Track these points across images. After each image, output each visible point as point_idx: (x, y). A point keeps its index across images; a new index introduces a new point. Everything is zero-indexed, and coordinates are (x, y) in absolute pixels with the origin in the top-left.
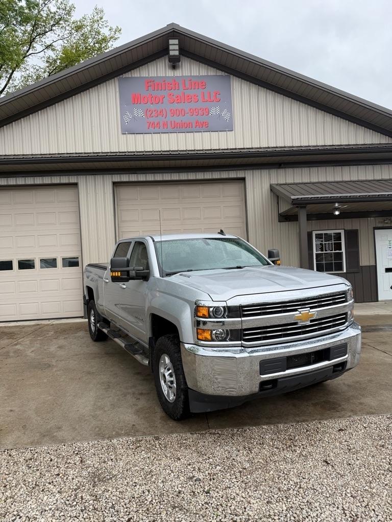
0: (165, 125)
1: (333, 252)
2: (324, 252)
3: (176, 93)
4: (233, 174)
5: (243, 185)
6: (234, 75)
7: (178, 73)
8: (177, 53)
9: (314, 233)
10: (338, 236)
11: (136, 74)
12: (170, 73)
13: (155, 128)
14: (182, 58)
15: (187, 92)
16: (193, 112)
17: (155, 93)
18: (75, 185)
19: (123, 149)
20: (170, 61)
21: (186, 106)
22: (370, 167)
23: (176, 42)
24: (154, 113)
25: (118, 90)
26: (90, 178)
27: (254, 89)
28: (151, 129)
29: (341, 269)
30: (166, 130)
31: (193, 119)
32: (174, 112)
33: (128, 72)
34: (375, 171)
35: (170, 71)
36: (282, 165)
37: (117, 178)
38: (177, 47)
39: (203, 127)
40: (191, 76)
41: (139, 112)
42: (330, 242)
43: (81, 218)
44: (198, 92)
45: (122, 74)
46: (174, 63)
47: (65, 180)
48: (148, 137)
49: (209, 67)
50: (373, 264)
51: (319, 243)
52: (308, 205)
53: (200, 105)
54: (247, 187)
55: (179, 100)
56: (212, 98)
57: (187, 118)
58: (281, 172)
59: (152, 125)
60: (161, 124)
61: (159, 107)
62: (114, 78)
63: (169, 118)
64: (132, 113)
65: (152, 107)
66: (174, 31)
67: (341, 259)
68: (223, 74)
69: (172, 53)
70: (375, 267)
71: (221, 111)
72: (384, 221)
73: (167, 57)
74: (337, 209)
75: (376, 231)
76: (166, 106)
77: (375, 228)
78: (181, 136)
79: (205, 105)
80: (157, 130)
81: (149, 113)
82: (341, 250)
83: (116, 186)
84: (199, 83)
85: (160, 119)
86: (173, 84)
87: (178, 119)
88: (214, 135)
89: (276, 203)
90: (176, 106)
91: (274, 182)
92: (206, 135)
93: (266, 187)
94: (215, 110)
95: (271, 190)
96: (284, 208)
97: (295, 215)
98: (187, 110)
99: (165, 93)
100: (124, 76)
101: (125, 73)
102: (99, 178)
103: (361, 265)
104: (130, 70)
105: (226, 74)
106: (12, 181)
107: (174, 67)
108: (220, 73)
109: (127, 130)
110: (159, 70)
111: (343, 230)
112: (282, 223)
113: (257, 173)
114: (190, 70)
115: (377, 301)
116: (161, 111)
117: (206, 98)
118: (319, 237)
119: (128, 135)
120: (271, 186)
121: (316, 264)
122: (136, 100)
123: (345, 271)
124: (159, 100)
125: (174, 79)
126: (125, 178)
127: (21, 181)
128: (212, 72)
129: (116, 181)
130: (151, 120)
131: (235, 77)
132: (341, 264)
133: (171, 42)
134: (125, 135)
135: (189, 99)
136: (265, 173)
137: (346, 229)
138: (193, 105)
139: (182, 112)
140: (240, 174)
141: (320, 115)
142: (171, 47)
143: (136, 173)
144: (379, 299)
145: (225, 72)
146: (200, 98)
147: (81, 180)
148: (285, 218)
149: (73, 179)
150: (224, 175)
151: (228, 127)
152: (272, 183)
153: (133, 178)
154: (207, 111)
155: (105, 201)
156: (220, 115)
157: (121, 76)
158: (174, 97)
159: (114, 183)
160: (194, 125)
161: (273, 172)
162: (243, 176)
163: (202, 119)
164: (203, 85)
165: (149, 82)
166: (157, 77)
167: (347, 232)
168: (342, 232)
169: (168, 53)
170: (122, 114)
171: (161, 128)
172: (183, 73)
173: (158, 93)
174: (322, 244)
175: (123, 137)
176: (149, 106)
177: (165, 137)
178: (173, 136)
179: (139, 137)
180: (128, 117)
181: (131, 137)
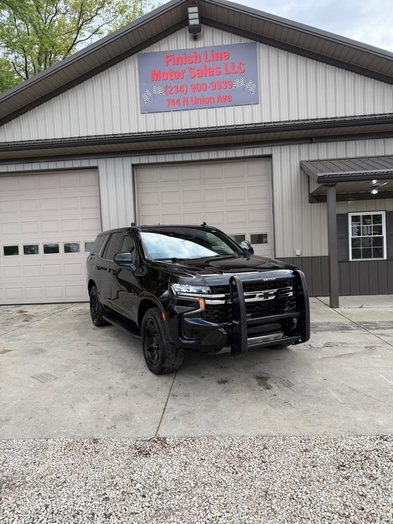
0: (185, 101)
1: (372, 236)
2: (362, 236)
3: (197, 66)
4: (258, 152)
5: (270, 163)
6: (260, 42)
7: (200, 44)
8: (197, 22)
9: (350, 215)
10: (378, 219)
11: (156, 48)
12: (191, 45)
13: (174, 105)
14: (204, 27)
15: (209, 65)
16: (214, 86)
17: (175, 68)
18: (96, 168)
19: (142, 129)
20: (190, 32)
21: (208, 80)
23: (195, 9)
24: (174, 90)
25: (137, 68)
26: (110, 161)
27: (283, 55)
28: (171, 107)
29: (382, 256)
30: (185, 107)
31: (215, 94)
32: (195, 88)
33: (147, 47)
35: (191, 42)
36: (314, 139)
37: (136, 160)
38: (197, 16)
39: (226, 101)
40: (214, 47)
41: (158, 90)
42: (369, 226)
43: (102, 203)
44: (221, 64)
45: (141, 50)
46: (195, 34)
47: (85, 163)
48: (168, 115)
49: (233, 35)
51: (356, 226)
52: (337, 183)
53: (223, 77)
54: (274, 165)
55: (200, 73)
56: (236, 69)
57: (209, 93)
58: (313, 147)
59: (172, 102)
60: (181, 101)
61: (178, 83)
62: (133, 55)
63: (190, 94)
64: (151, 91)
65: (172, 83)
67: (381, 244)
68: (248, 41)
69: (191, 22)
71: (246, 83)
73: (187, 27)
74: (374, 187)
76: (187, 81)
78: (203, 112)
79: (227, 78)
80: (177, 107)
81: (168, 90)
82: (381, 234)
83: (136, 169)
84: (220, 54)
85: (181, 96)
86: (195, 56)
87: (199, 94)
88: (238, 109)
89: (307, 180)
90: (197, 80)
91: (304, 158)
92: (229, 110)
93: (296, 164)
94: (239, 83)
95: (301, 168)
96: (314, 187)
97: (323, 195)
98: (209, 84)
99: (185, 67)
100: (144, 51)
101: (144, 48)
102: (119, 161)
104: (149, 45)
105: (252, 41)
106: (36, 166)
107: (195, 38)
108: (245, 41)
109: (146, 109)
110: (179, 43)
111: (385, 212)
112: (313, 204)
113: (286, 149)
114: (213, 39)
116: (182, 87)
117: (229, 69)
118: (355, 219)
119: (148, 114)
120: (301, 163)
121: (352, 249)
122: (156, 76)
123: (385, 258)
124: (179, 75)
125: (195, 51)
126: (144, 160)
127: (44, 166)
128: (236, 40)
129: (135, 163)
130: (171, 97)
131: (261, 44)
132: (382, 249)
133: (190, 10)
134: (144, 114)
135: (211, 72)
136: (295, 149)
137: (388, 210)
138: (216, 78)
139: (203, 87)
140: (266, 151)
141: (360, 80)
142: (191, 16)
143: (155, 155)
145: (251, 39)
146: (222, 70)
147: (101, 163)
148: (317, 198)
149: (93, 163)
150: (249, 152)
151: (254, 100)
152: (302, 159)
153: (152, 159)
154: (230, 84)
155: (124, 185)
156: (244, 87)
157: (140, 52)
158: (195, 71)
159: (133, 166)
160: (216, 100)
161: (304, 148)
162: (270, 153)
163: (224, 93)
164: (226, 55)
165: (170, 57)
166: (178, 50)
167: (388, 214)
168: (383, 214)
169: (188, 24)
170: (142, 92)
171: (182, 105)
172: (204, 44)
173: (179, 68)
174: (359, 228)
175: (142, 117)
176: (170, 83)
177: (185, 114)
178: (194, 113)
179: (159, 116)
180: (147, 95)
181: (150, 116)
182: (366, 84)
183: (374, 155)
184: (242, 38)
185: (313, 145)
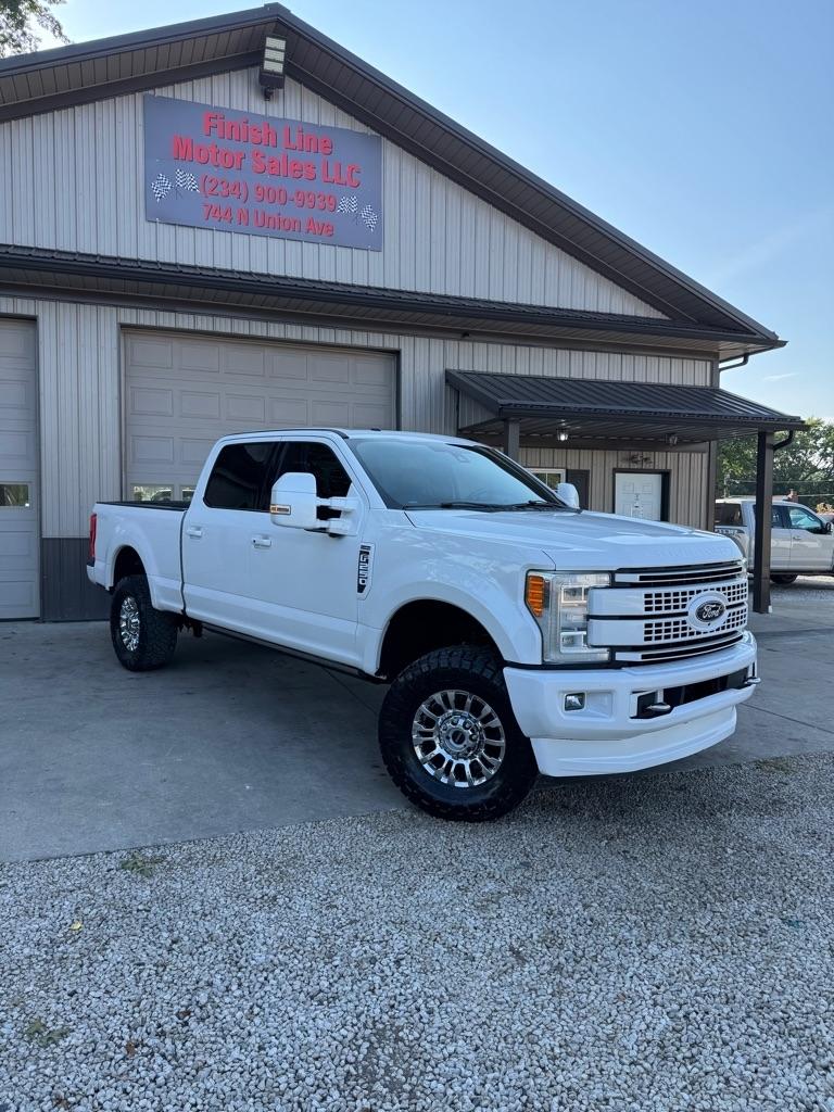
0: (243, 216)
3: (269, 151)
4: (377, 340)
5: (393, 364)
6: (389, 139)
7: (274, 110)
8: (279, 68)
11: (183, 92)
12: (258, 107)
13: (219, 218)
14: (288, 81)
15: (293, 155)
16: (303, 199)
17: (224, 145)
18: (33, 320)
19: (147, 254)
20: (260, 82)
21: (291, 185)
23: (281, 44)
24: (219, 188)
25: (140, 121)
26: (68, 310)
27: (425, 174)
28: (212, 222)
30: (244, 228)
31: (302, 215)
32: (264, 194)
33: (166, 85)
34: (624, 365)
35: (258, 101)
36: (469, 336)
37: (129, 316)
38: (280, 56)
39: (324, 233)
40: (303, 123)
41: (188, 180)
44: (317, 159)
45: (153, 88)
46: (269, 89)
47: (4, 305)
48: (204, 236)
49: (340, 112)
53: (317, 187)
54: (403, 368)
55: (274, 168)
56: (344, 178)
57: (290, 211)
58: (466, 346)
59: (212, 211)
60: (235, 214)
61: (233, 176)
62: (133, 92)
63: (254, 205)
64: (172, 178)
65: (216, 173)
66: (278, 21)
68: (368, 131)
69: (268, 66)
71: (361, 207)
72: (633, 458)
73: (258, 68)
74: (563, 430)
75: (617, 475)
76: (248, 176)
77: (616, 470)
78: (277, 245)
79: (326, 189)
80: (225, 224)
81: (209, 186)
84: (321, 141)
85: (234, 202)
86: (266, 132)
87: (272, 209)
88: (344, 254)
89: (454, 404)
90: (266, 180)
92: (327, 251)
93: (438, 369)
94: (347, 204)
95: (447, 381)
96: (472, 419)
98: (291, 193)
99: (248, 148)
100: (158, 92)
101: (160, 86)
102: (88, 312)
105: (374, 133)
107: (267, 96)
108: (360, 128)
109: (159, 213)
110: (231, 94)
111: (565, 469)
114: (300, 108)
116: (237, 186)
117: (332, 174)
119: (161, 225)
120: (447, 372)
122: (184, 151)
124: (234, 162)
125: (267, 122)
126: (147, 318)
128: (345, 122)
129: (128, 322)
130: (212, 200)
131: (390, 143)
133: (270, 42)
134: (153, 225)
135: (296, 170)
136: (437, 346)
137: (569, 467)
138: (304, 185)
139: (279, 196)
140: (391, 342)
142: (268, 54)
143: (175, 312)
145: (371, 128)
146: (319, 172)
147: (45, 311)
149: (25, 307)
151: (373, 243)
152: (452, 366)
154: (334, 205)
155: (100, 365)
156: (357, 215)
157: (151, 92)
158: (265, 161)
159: (124, 327)
160: (304, 228)
161: (453, 346)
162: (396, 347)
163: (322, 217)
164: (327, 147)
165: (214, 118)
166: (230, 110)
167: (569, 473)
168: (562, 472)
169: (261, 63)
170: (150, 175)
171: (235, 221)
172: (285, 112)
173: (232, 146)
175: (149, 230)
176: (211, 171)
177: (240, 240)
178: (258, 242)
179: (185, 233)
180: (162, 187)
181: (166, 231)
184: (357, 122)
185: (466, 343)
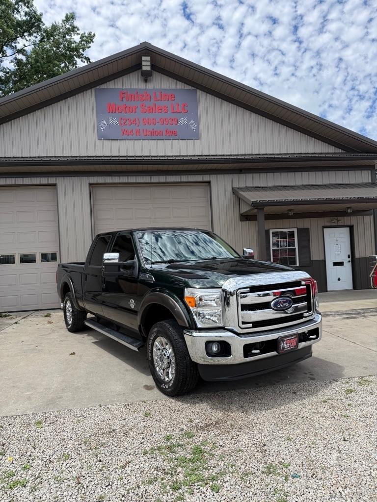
0: (138, 132)
1: (288, 248)
2: (280, 248)
3: (147, 104)
4: (199, 178)
5: (208, 187)
6: (200, 90)
7: (149, 86)
8: (149, 68)
9: (271, 231)
10: (291, 235)
11: (111, 85)
12: (142, 86)
13: (127, 135)
14: (154, 73)
15: (158, 103)
16: (163, 121)
17: (129, 104)
18: (54, 185)
19: (99, 153)
20: (142, 75)
21: (157, 116)
22: (320, 173)
23: (148, 58)
24: (128, 121)
25: (94, 99)
26: (68, 180)
27: (218, 102)
28: (125, 136)
29: (295, 263)
30: (138, 137)
31: (163, 128)
32: (146, 122)
33: (104, 83)
34: (324, 176)
35: (142, 84)
36: (243, 171)
37: (93, 180)
38: (149, 63)
39: (172, 135)
40: (161, 89)
41: (114, 120)
42: (285, 240)
43: (60, 216)
44: (168, 104)
45: (98, 85)
46: (146, 77)
47: (44, 181)
48: (122, 143)
49: (178, 82)
50: (322, 258)
51: (275, 240)
52: (266, 207)
53: (170, 115)
54: (212, 189)
55: (150, 110)
56: (181, 110)
57: (158, 127)
58: (242, 177)
59: (125, 132)
60: (134, 132)
61: (132, 116)
62: (91, 88)
63: (142, 127)
64: (108, 121)
65: (127, 116)
66: (146, 49)
67: (295, 255)
68: (190, 88)
69: (144, 68)
70: (325, 261)
71: (189, 121)
72: (332, 220)
73: (140, 70)
74: (290, 210)
75: (324, 229)
76: (139, 115)
77: (324, 227)
78: (153, 143)
79: (173, 116)
80: (130, 137)
81: (123, 122)
82: (294, 246)
83: (92, 187)
84: (169, 96)
85: (133, 127)
86: (145, 95)
87: (150, 128)
88: (183, 142)
89: (237, 203)
90: (147, 116)
91: (236, 185)
92: (176, 142)
93: (229, 189)
94: (183, 121)
95: (233, 193)
96: (245, 209)
97: (254, 215)
98: (158, 120)
99: (139, 103)
100: (101, 87)
101: (101, 84)
102: (77, 180)
103: (312, 259)
104: (106, 82)
105: (193, 88)
107: (146, 81)
108: (187, 87)
109: (103, 137)
110: (132, 83)
112: (243, 222)
113: (221, 177)
114: (161, 84)
115: (327, 291)
116: (135, 120)
117: (175, 109)
118: (275, 234)
119: (104, 141)
120: (233, 189)
121: (273, 258)
122: (112, 109)
123: (298, 265)
124: (133, 110)
125: (146, 92)
126: (101, 180)
128: (180, 86)
129: (93, 182)
130: (125, 128)
131: (201, 92)
132: (295, 258)
133: (144, 58)
134: (101, 141)
135: (160, 109)
136: (228, 177)
137: (298, 227)
138: (163, 115)
139: (153, 122)
140: (206, 178)
141: (276, 126)
142: (144, 63)
143: (111, 176)
144: (328, 290)
145: (192, 86)
146: (170, 109)
147: (60, 181)
148: (245, 217)
149: (52, 180)
150: (192, 178)
151: (195, 136)
152: (234, 186)
153: (108, 180)
154: (176, 121)
155: (82, 201)
156: (187, 125)
157: (98, 87)
158: (146, 108)
159: (90, 184)
160: (164, 133)
161: (235, 177)
162: (209, 180)
163: (171, 128)
164: (172, 97)
165: (123, 94)
166: (130, 89)
167: (299, 230)
168: (295, 230)
169: (141, 68)
170: (99, 121)
171: (135, 135)
172: (154, 86)
173: (133, 104)
174: (278, 242)
175: (99, 143)
176: (123, 115)
177: (138, 143)
178: (145, 143)
179: (114, 143)
180: (104, 125)
181: (107, 143)
182: (281, 130)
183: (287, 185)
184: (185, 85)
185: (242, 175)
